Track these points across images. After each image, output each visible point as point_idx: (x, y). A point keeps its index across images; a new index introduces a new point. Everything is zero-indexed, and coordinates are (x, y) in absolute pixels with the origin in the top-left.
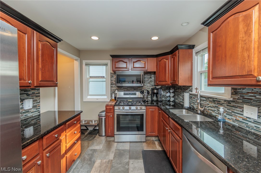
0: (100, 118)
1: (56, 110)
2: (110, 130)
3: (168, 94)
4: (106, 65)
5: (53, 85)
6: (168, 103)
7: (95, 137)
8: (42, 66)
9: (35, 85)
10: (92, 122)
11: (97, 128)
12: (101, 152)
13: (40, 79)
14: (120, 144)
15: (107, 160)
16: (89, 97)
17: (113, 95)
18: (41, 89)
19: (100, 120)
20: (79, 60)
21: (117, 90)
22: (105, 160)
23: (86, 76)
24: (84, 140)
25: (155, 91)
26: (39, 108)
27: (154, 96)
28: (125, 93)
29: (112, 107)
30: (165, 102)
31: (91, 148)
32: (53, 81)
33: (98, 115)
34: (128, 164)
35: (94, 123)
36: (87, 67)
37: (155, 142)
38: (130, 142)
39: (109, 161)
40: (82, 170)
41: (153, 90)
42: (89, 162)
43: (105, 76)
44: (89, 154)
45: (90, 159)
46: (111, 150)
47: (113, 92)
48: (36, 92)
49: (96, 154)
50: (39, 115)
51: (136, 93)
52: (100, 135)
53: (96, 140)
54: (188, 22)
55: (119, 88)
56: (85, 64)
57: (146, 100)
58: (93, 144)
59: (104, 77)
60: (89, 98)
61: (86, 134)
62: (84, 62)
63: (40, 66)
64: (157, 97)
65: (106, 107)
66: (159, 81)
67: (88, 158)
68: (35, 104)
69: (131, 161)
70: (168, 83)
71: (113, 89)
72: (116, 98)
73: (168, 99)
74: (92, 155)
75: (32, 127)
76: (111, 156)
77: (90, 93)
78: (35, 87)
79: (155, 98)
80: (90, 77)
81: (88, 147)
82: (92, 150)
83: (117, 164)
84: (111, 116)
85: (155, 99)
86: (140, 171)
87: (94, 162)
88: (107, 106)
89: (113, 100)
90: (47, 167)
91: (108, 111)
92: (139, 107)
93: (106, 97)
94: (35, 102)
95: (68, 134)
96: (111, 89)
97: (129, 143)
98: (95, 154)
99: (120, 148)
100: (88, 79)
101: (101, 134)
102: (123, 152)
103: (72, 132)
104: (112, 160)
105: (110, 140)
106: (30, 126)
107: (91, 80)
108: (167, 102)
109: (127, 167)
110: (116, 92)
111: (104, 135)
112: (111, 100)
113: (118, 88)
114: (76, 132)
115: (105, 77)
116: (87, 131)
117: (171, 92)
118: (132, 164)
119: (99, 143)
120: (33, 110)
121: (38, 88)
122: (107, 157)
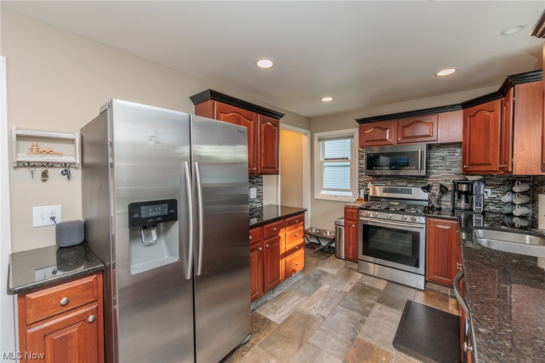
0: (338, 229)
1: (279, 204)
2: (351, 249)
3: (507, 198)
4: (352, 137)
5: (274, 172)
6: (507, 220)
7: (329, 257)
8: (265, 151)
9: (259, 172)
10: (326, 233)
11: (333, 245)
12: (334, 277)
13: (263, 166)
14: (367, 277)
15: (340, 290)
16: (323, 192)
17: (362, 191)
18: (264, 176)
19: (338, 230)
20: (309, 134)
21: (370, 183)
22: (336, 289)
23: (318, 158)
24: (312, 256)
25: (464, 188)
26: (262, 199)
27: (459, 197)
28: (386, 188)
29: (355, 211)
30: (498, 215)
31: (320, 268)
32: (274, 168)
33: (334, 222)
34: (372, 306)
35: (328, 234)
36: (321, 143)
37: (449, 298)
38: (389, 281)
39: (342, 292)
40: (303, 287)
41: (458, 186)
42: (314, 283)
43: (349, 157)
44: (316, 275)
45: (316, 280)
46: (350, 281)
47: (363, 186)
48: (259, 180)
49: (324, 278)
50: (262, 207)
51: (411, 189)
52: (337, 256)
53: (329, 260)
54: (522, 25)
55: (375, 179)
56: (317, 139)
57: (436, 206)
58: (324, 264)
59: (347, 159)
60: (323, 194)
61: (316, 250)
62: (316, 136)
63: (263, 151)
64: (467, 201)
65: (345, 210)
66: (471, 165)
67: (313, 277)
68: (258, 194)
69: (379, 306)
70: (494, 169)
71: (362, 180)
72: (369, 197)
73: (507, 209)
74: (319, 276)
75: (256, 219)
76: (347, 287)
77: (325, 187)
78: (259, 174)
79: (462, 204)
80: (325, 159)
81: (316, 266)
82: (320, 271)
83: (354, 299)
84: (353, 226)
85: (463, 207)
86: (389, 323)
87: (320, 285)
88: (346, 208)
89: (361, 200)
90: (267, 258)
91: (348, 217)
92: (409, 218)
93: (350, 194)
94: (259, 192)
95: (287, 234)
96: (360, 180)
97: (386, 282)
98: (323, 276)
99: (366, 283)
100: (322, 163)
101: (339, 256)
102: (369, 289)
103: (293, 233)
104: (346, 292)
105: (352, 267)
106: (255, 217)
107: (327, 164)
108: (504, 218)
109: (368, 308)
110: (370, 186)
111: (343, 258)
112: (358, 200)
113: (373, 179)
114: (297, 235)
115: (349, 159)
116: (319, 247)
117: (515, 190)
118: (379, 309)
119: (334, 267)
120: (257, 201)
121: (261, 176)
122: (340, 286)
